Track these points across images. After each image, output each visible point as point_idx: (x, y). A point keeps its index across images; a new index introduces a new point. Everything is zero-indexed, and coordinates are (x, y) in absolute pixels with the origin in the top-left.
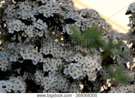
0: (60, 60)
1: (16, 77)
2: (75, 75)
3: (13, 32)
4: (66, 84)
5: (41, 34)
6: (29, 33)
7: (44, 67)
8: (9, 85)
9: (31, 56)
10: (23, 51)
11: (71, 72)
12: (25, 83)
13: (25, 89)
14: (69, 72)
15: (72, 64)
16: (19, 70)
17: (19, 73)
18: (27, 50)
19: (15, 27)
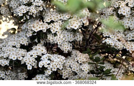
0: (60, 21)
1: (37, 45)
2: (75, 27)
3: (22, 15)
4: (71, 35)
5: (41, 8)
6: (33, 11)
7: (52, 31)
8: (34, 53)
9: (40, 28)
10: (33, 27)
11: (72, 25)
12: (44, 47)
13: (46, 50)
14: (70, 26)
15: (70, 20)
16: (36, 40)
17: (37, 42)
18: (35, 25)
19: (22, 10)
